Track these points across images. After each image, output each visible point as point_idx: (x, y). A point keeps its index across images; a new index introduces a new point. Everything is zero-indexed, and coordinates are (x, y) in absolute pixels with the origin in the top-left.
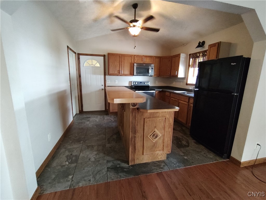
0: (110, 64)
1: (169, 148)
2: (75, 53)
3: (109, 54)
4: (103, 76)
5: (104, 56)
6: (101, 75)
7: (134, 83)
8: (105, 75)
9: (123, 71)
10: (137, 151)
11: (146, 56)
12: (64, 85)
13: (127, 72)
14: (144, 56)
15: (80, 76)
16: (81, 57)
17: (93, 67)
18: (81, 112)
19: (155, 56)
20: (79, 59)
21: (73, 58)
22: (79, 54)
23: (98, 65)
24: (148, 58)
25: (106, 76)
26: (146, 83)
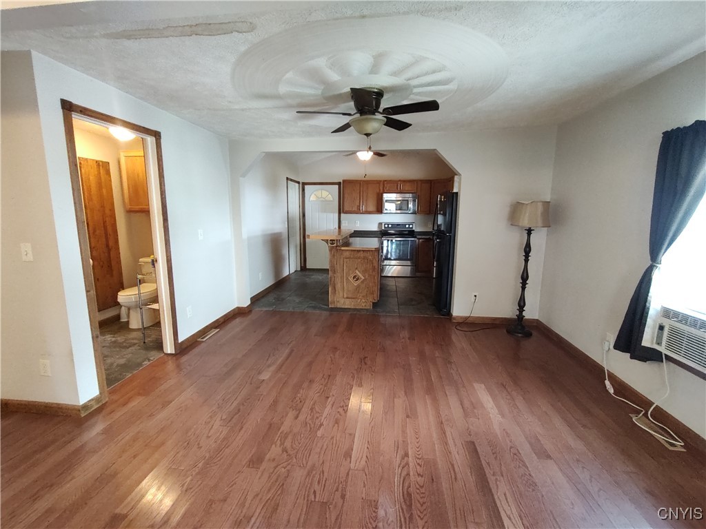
0: (346, 196)
1: (375, 296)
2: (298, 183)
3: (344, 181)
4: (337, 215)
5: (339, 184)
6: (334, 213)
7: (386, 226)
8: (340, 213)
9: (366, 206)
10: (337, 292)
11: (404, 181)
12: (279, 227)
13: (372, 207)
14: (400, 180)
15: (304, 215)
16: (307, 187)
17: (322, 201)
18: (304, 268)
19: (421, 180)
20: (303, 190)
21: (294, 190)
22: (304, 184)
23: (330, 197)
24: (408, 184)
25: (342, 215)
26: (407, 226)
